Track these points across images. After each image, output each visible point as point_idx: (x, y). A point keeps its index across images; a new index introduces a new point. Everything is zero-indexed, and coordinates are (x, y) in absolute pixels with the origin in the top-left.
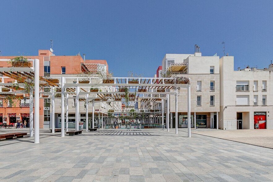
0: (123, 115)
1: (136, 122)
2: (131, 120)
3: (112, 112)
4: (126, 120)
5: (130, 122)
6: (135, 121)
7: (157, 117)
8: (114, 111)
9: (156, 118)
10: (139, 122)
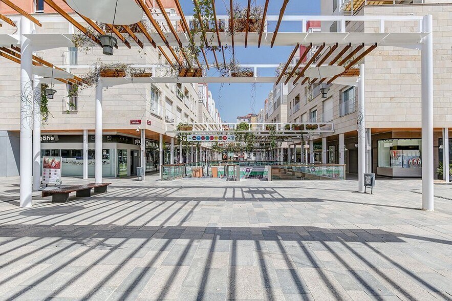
0: (216, 138)
1: (248, 158)
2: (239, 155)
3: (186, 129)
4: (229, 155)
5: (237, 158)
6: (246, 156)
7: (295, 146)
8: (190, 129)
9: (292, 149)
10: (253, 158)
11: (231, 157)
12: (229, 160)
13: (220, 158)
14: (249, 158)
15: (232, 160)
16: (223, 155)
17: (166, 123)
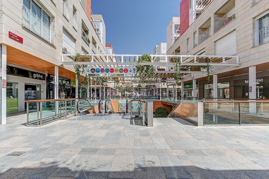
2: (131, 93)
4: (126, 93)
10: (138, 95)
11: (126, 94)
12: (125, 96)
13: (120, 94)
14: (136, 95)
15: (127, 96)
16: (122, 93)
17: (63, 55)
